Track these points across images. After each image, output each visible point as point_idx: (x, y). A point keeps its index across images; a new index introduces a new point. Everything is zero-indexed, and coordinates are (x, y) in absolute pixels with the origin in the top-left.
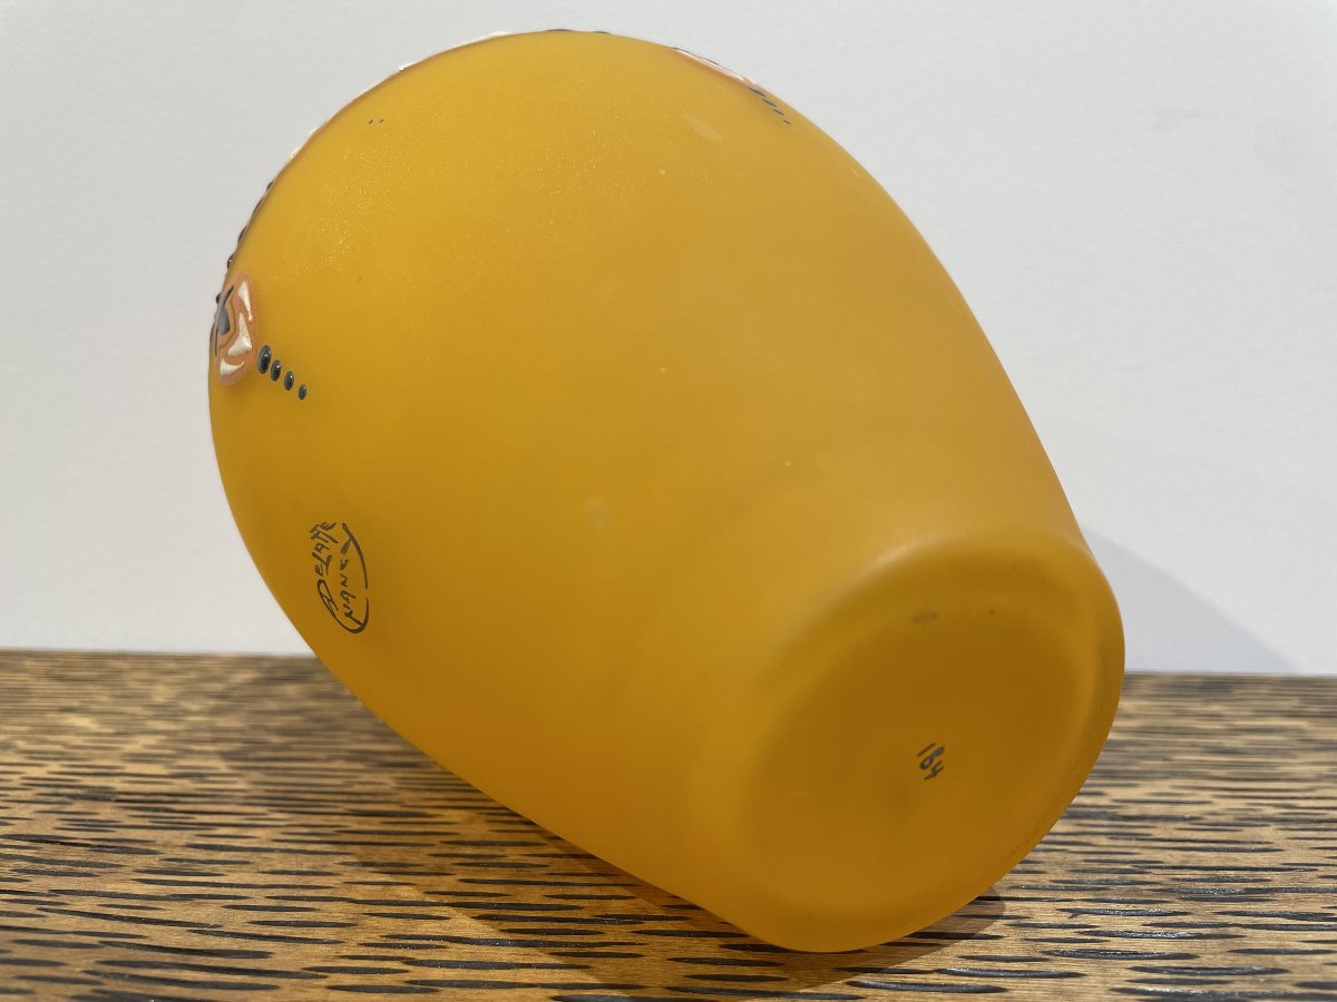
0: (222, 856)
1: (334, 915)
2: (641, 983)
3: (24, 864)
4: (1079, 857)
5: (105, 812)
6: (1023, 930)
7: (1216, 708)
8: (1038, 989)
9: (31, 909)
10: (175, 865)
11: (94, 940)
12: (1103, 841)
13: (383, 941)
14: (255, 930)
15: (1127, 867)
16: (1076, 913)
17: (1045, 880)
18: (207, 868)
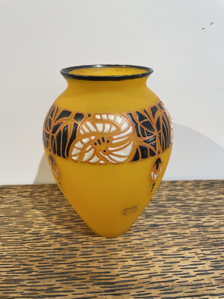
0: (89, 249)
1: (113, 262)
2: (157, 272)
3: (62, 256)
4: (200, 237)
5: (65, 241)
6: (198, 255)
7: (212, 192)
8: (201, 267)
9: (72, 267)
10: (84, 253)
11: (86, 273)
12: (202, 233)
13: (122, 267)
14: (105, 267)
15: (206, 239)
16: (202, 250)
17: (197, 243)
18: (89, 253)
